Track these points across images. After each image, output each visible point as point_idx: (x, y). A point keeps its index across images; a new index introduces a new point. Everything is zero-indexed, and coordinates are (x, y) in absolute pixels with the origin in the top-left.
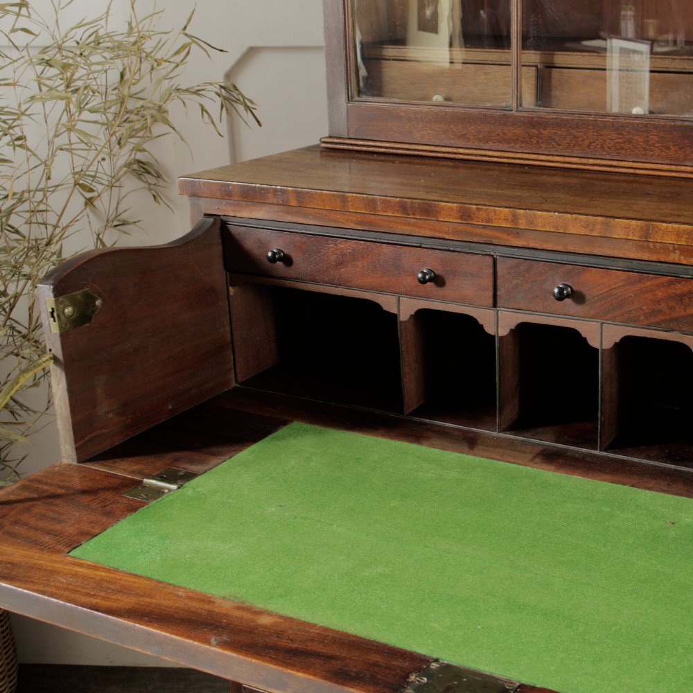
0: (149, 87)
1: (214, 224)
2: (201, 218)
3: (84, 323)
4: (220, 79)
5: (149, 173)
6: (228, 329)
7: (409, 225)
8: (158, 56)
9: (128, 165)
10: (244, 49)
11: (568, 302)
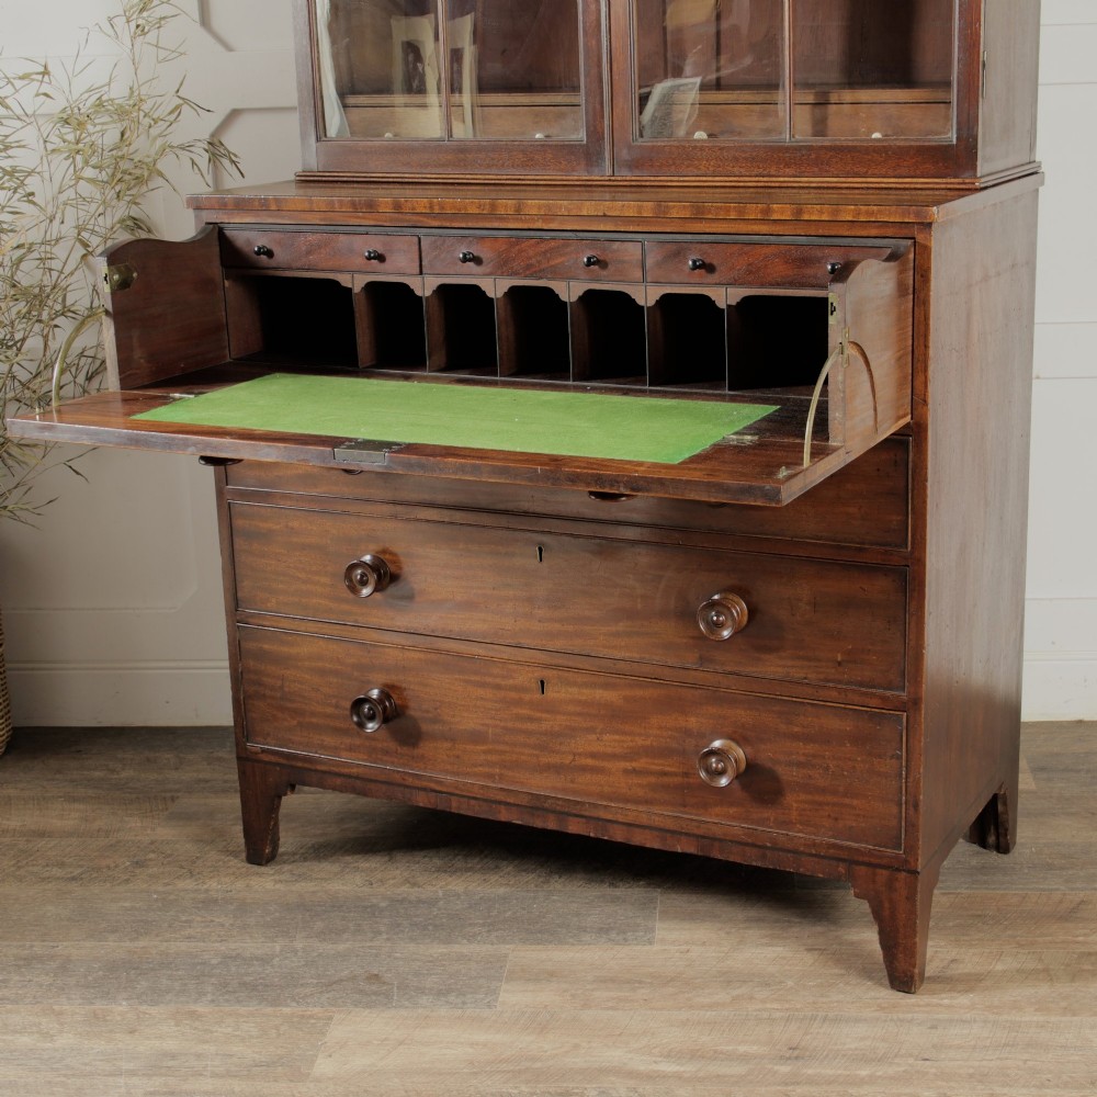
0: (142, 147)
1: (212, 230)
2: (203, 225)
3: (125, 288)
4: (206, 136)
5: (140, 228)
6: (224, 313)
7: (358, 217)
8: (155, 116)
9: (122, 221)
10: (228, 111)
11: (471, 264)
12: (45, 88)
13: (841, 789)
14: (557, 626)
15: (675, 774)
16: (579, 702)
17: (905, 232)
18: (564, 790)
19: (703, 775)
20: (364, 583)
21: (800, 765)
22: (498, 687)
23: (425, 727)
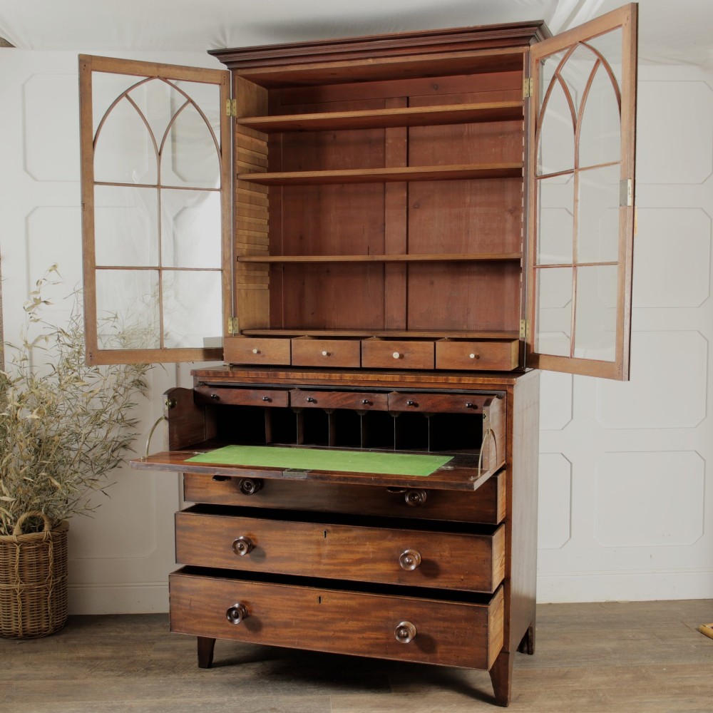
5: (142, 385)
11: (312, 403)
12: (115, 324)
13: (460, 642)
14: (332, 567)
15: (383, 639)
16: (337, 607)
17: (503, 388)
18: (329, 648)
19: (397, 638)
20: (242, 549)
21: (441, 632)
22: (298, 601)
23: (263, 621)
